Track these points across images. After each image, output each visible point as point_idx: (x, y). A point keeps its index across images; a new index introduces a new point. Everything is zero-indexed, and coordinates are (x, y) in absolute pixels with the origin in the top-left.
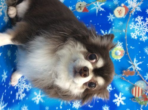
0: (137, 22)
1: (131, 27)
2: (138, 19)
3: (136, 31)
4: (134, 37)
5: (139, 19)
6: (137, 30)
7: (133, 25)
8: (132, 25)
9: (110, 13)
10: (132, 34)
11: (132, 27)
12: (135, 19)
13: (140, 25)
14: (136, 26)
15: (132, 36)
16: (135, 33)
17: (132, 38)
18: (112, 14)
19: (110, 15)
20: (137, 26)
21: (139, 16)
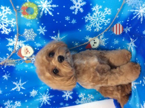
0: (8, 28)
1: (14, 21)
2: (8, 31)
3: (6, 16)
4: (5, 9)
5: (6, 31)
6: (5, 18)
7: (11, 24)
8: (13, 24)
9: (44, 35)
10: (10, 13)
11: (12, 21)
12: (11, 31)
13: (2, 25)
14: (8, 23)
15: (9, 10)
16: (6, 14)
17: (9, 7)
18: (42, 33)
19: (43, 33)
20: (5, 23)
21: (7, 34)
